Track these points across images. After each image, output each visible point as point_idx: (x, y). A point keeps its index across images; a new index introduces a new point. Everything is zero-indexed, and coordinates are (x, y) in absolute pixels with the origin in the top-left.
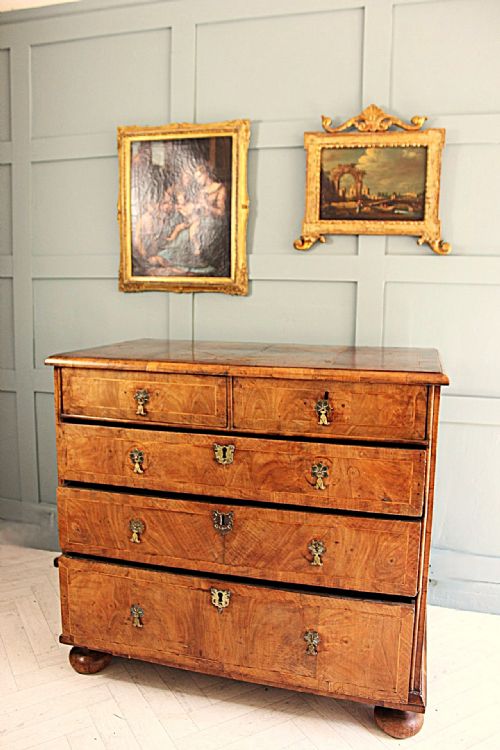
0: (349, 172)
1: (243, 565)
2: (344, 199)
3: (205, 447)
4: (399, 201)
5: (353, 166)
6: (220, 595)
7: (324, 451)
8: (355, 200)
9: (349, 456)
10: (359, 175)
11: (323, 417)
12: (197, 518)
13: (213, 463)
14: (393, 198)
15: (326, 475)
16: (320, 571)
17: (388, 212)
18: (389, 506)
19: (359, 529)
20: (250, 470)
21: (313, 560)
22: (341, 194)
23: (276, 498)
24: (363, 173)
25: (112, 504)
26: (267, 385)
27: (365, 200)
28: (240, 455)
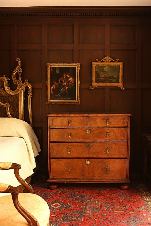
0: (102, 71)
1: (93, 155)
2: (101, 77)
3: (84, 131)
4: (113, 78)
5: (103, 70)
6: (88, 161)
7: (108, 130)
8: (104, 77)
9: (113, 130)
10: (105, 72)
11: (108, 124)
12: (82, 146)
13: (86, 134)
14: (112, 77)
15: (109, 134)
16: (108, 154)
17: (111, 80)
18: (121, 139)
19: (116, 144)
20: (94, 135)
21: (107, 152)
22: (100, 76)
23: (99, 140)
24: (105, 71)
25: (64, 145)
26: (96, 117)
27: (106, 77)
28: (91, 132)
